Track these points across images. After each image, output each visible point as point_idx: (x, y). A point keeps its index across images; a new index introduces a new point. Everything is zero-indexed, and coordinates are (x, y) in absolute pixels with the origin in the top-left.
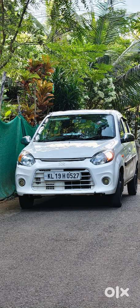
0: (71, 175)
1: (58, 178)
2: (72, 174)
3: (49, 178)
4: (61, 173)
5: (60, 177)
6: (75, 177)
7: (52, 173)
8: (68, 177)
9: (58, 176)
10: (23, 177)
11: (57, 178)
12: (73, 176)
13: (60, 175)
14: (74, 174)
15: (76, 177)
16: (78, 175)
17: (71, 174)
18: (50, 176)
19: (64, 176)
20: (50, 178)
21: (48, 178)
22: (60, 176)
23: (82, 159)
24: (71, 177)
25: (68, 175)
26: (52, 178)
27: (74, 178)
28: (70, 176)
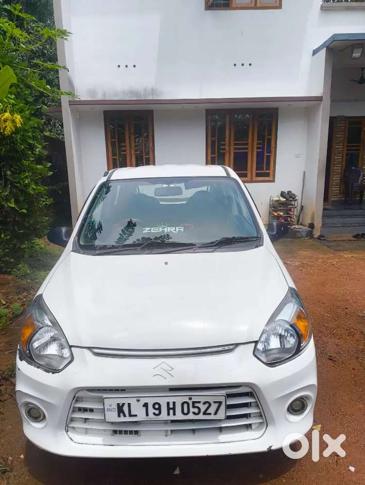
0: (194, 407)
1: (151, 415)
2: (199, 402)
3: (121, 414)
4: (163, 402)
5: (157, 412)
6: (208, 412)
7: (133, 402)
8: (186, 411)
9: (151, 410)
10: (39, 402)
11: (147, 415)
12: (203, 408)
13: (157, 406)
14: (204, 403)
15: (212, 410)
16: (217, 405)
17: (194, 403)
18: (126, 409)
19: (171, 408)
20: (125, 416)
21: (119, 416)
22: (159, 409)
23: (226, 348)
24: (196, 410)
25: (185, 406)
26: (130, 415)
27: (205, 413)
28: (192, 410)
